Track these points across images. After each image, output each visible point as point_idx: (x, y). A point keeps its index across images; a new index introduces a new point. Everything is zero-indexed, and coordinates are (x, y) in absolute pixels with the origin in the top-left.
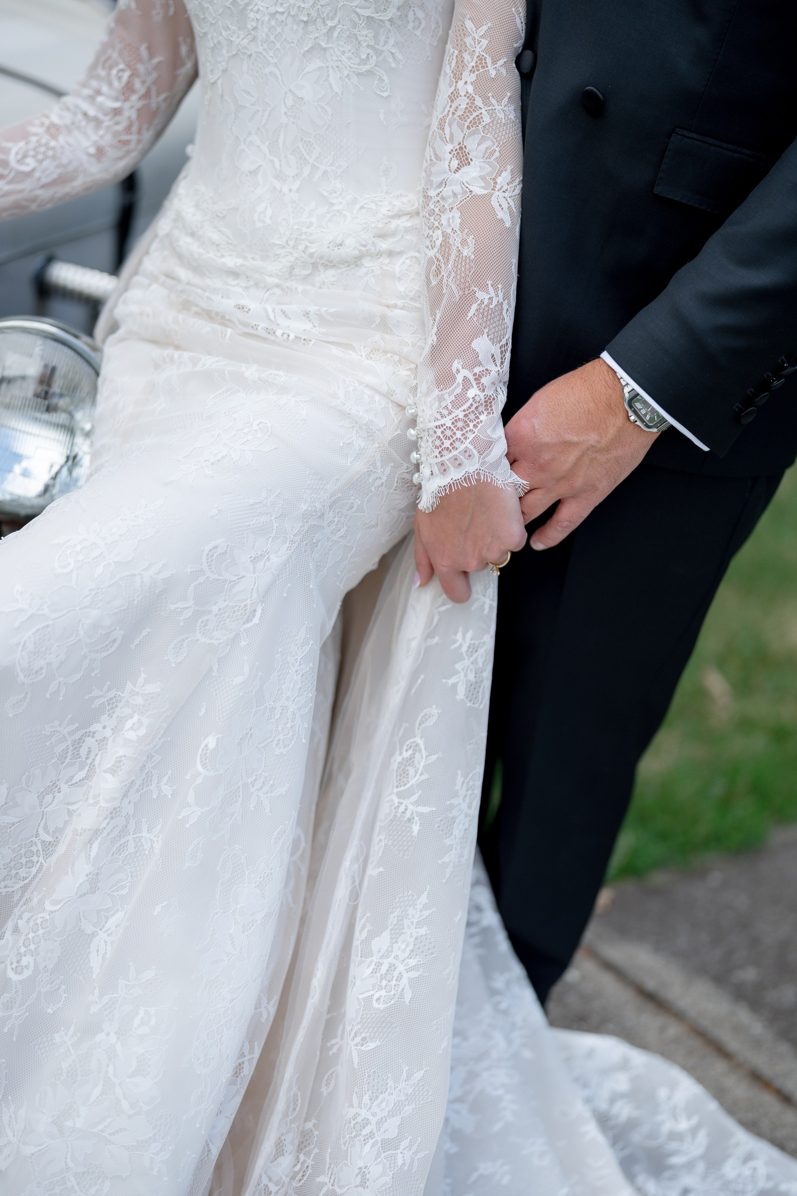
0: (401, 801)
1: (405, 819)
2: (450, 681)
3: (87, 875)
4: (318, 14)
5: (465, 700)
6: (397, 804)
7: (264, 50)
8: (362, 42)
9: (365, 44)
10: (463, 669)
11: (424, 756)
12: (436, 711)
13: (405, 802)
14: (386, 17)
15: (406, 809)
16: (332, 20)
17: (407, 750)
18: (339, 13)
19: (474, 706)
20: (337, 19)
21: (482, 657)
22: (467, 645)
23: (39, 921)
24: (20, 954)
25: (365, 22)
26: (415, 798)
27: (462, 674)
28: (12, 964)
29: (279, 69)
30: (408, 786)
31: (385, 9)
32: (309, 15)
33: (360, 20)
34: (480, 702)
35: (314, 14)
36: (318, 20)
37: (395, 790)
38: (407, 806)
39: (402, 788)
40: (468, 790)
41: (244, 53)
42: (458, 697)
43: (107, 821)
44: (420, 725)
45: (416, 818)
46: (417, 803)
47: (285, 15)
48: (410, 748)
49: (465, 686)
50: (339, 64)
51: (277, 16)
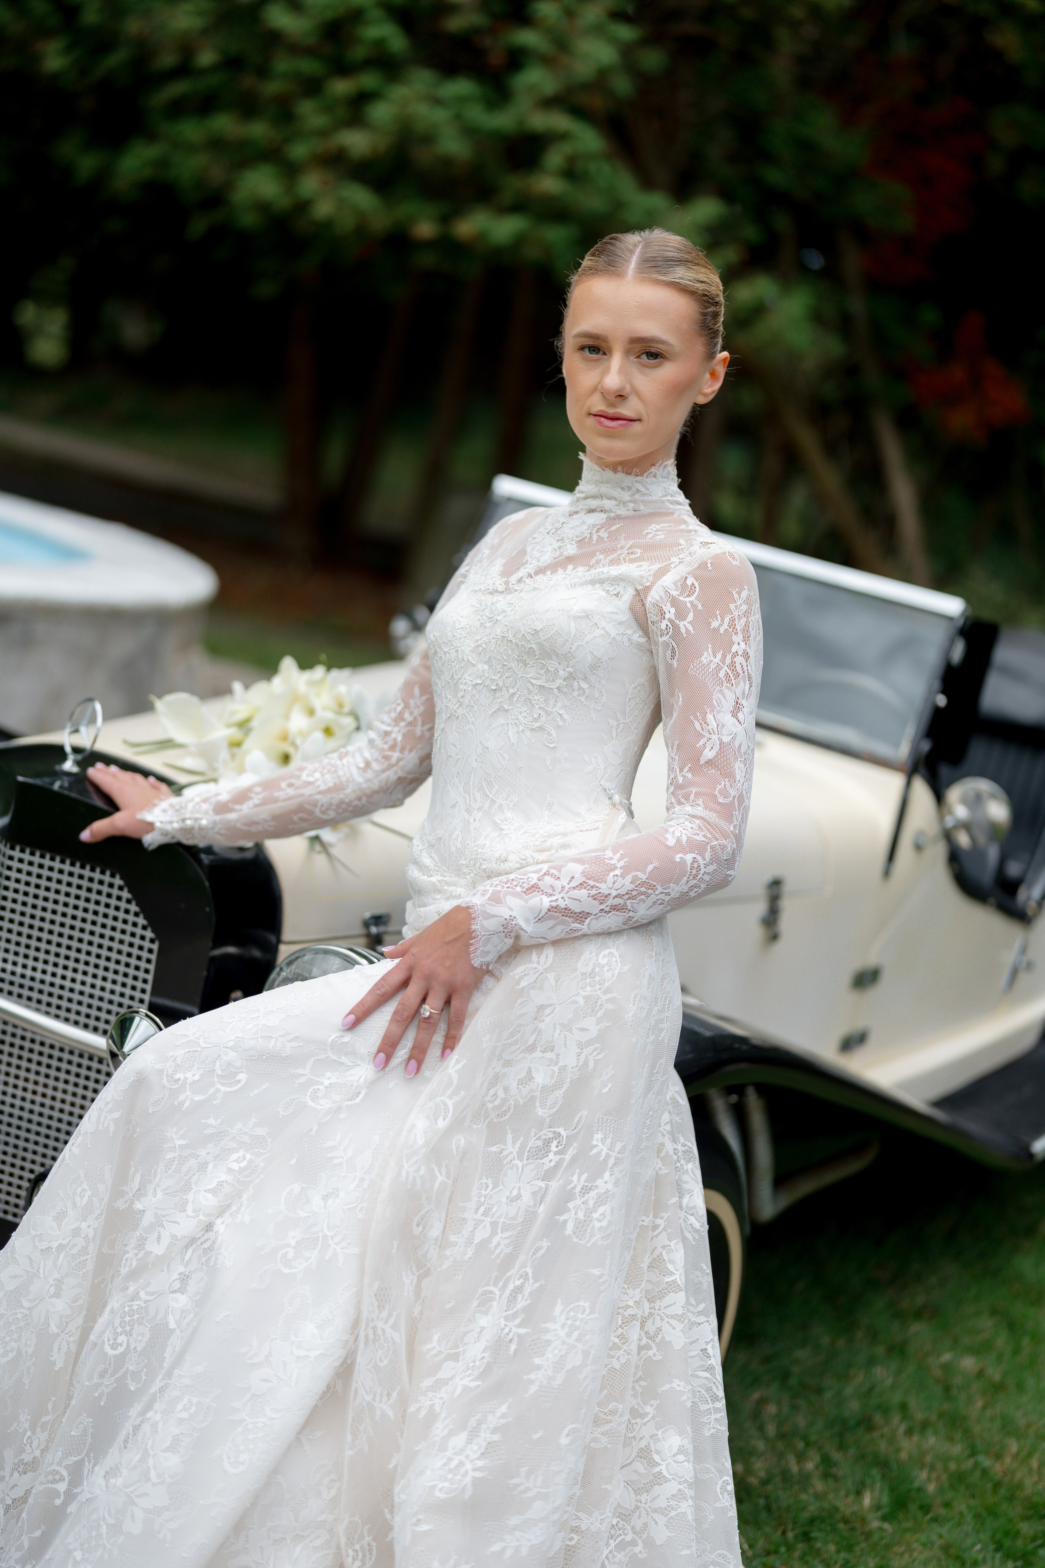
0: (507, 1323)
1: (508, 1340)
2: (562, 1218)
3: (179, 1274)
4: (504, 684)
5: (572, 1235)
6: (503, 1326)
8: (536, 705)
9: (537, 707)
10: (574, 1208)
12: (546, 1244)
13: (510, 1324)
14: (554, 685)
15: (510, 1331)
16: (513, 688)
17: (518, 1280)
18: (518, 683)
19: (581, 1242)
20: (517, 687)
21: (593, 1199)
22: (581, 1186)
23: (135, 1308)
24: (117, 1333)
25: (538, 689)
26: (518, 1321)
27: (573, 1212)
28: (109, 1340)
30: (515, 1310)
31: (553, 680)
32: (497, 685)
33: (534, 688)
34: (587, 1239)
35: (501, 684)
36: (503, 688)
37: (505, 1314)
38: (510, 1329)
39: (510, 1312)
40: (567, 1319)
41: (455, 716)
42: (566, 1232)
43: (203, 1232)
44: (532, 1256)
45: (516, 1339)
46: (519, 1326)
47: (482, 685)
49: (574, 1222)
50: (517, 721)
51: (477, 687)
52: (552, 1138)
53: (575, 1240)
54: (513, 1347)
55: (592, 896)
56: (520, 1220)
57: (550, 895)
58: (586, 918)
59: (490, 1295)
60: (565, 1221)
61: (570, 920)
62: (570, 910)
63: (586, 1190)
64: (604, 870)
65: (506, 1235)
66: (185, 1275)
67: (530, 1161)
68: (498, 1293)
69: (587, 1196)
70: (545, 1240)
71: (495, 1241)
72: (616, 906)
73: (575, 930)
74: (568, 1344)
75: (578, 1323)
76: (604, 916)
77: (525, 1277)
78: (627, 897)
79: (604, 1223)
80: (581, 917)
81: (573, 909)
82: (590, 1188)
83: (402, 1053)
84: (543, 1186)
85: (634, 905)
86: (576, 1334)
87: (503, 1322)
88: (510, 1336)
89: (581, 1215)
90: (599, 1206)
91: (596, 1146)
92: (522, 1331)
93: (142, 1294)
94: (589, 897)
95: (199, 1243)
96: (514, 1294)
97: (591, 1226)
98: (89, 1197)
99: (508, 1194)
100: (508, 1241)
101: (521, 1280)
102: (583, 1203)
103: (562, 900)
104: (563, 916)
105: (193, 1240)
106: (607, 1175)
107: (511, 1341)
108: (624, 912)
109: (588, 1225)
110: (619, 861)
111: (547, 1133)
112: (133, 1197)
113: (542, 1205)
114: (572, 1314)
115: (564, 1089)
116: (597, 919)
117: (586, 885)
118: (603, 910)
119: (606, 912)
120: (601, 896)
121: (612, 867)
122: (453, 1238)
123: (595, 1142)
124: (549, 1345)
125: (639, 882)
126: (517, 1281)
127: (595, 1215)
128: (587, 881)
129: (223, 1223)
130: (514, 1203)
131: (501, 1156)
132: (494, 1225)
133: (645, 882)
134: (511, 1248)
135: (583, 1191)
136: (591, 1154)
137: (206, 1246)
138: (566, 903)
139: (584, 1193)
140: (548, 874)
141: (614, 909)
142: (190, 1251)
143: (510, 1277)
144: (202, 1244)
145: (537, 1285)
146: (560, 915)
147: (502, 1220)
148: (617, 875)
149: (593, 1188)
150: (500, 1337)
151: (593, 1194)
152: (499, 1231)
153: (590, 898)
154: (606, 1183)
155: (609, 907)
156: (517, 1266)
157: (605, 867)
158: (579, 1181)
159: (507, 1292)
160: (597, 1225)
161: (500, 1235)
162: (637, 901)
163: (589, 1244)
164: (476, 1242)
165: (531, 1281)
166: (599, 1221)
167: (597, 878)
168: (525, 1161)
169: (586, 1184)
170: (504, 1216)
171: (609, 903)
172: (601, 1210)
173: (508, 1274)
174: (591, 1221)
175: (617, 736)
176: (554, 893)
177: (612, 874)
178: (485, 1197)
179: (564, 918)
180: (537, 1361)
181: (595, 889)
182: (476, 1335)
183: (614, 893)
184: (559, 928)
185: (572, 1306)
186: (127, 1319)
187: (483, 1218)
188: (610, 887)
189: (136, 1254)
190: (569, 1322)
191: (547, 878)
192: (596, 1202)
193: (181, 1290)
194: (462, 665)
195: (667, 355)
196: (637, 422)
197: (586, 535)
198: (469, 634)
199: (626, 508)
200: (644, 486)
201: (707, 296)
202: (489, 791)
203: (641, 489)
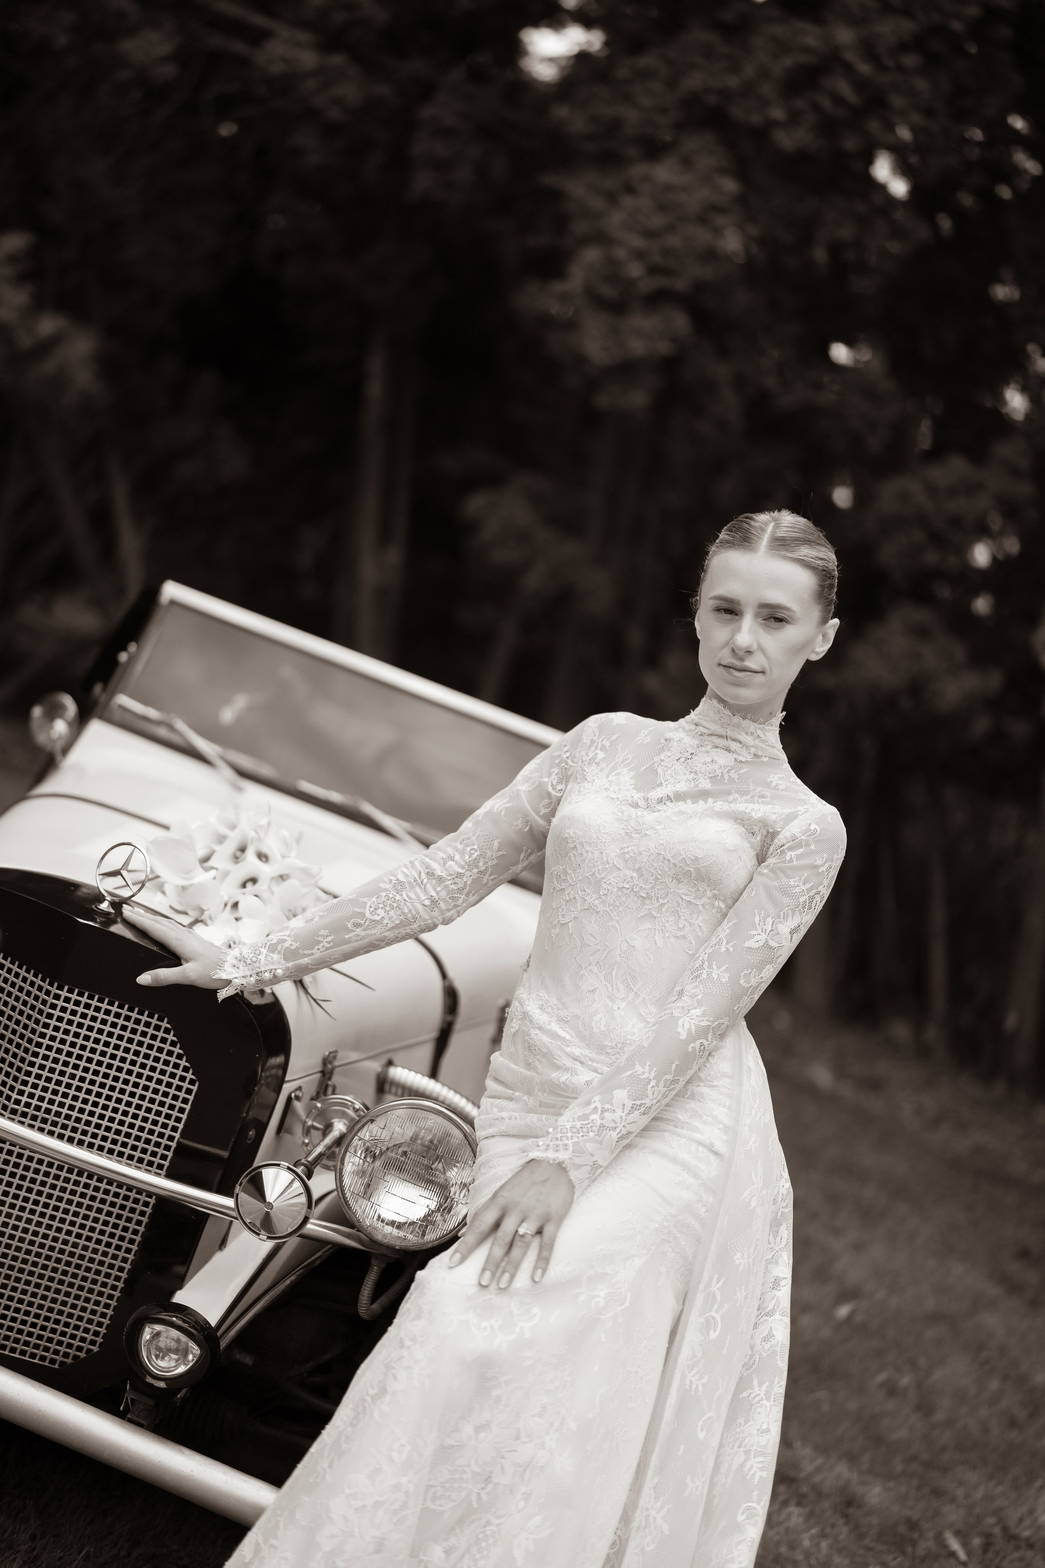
4: (655, 895)
8: (682, 917)
16: (664, 899)
18: (669, 895)
20: (667, 899)
25: (686, 904)
29: (620, 926)
31: (700, 898)
32: (648, 894)
33: (682, 902)
35: (652, 894)
50: (663, 928)
51: (623, 890)
194: (607, 866)
195: (789, 620)
196: (761, 674)
197: (718, 774)
198: (613, 839)
199: (749, 752)
200: (764, 733)
201: (825, 571)
202: (633, 984)
203: (762, 735)
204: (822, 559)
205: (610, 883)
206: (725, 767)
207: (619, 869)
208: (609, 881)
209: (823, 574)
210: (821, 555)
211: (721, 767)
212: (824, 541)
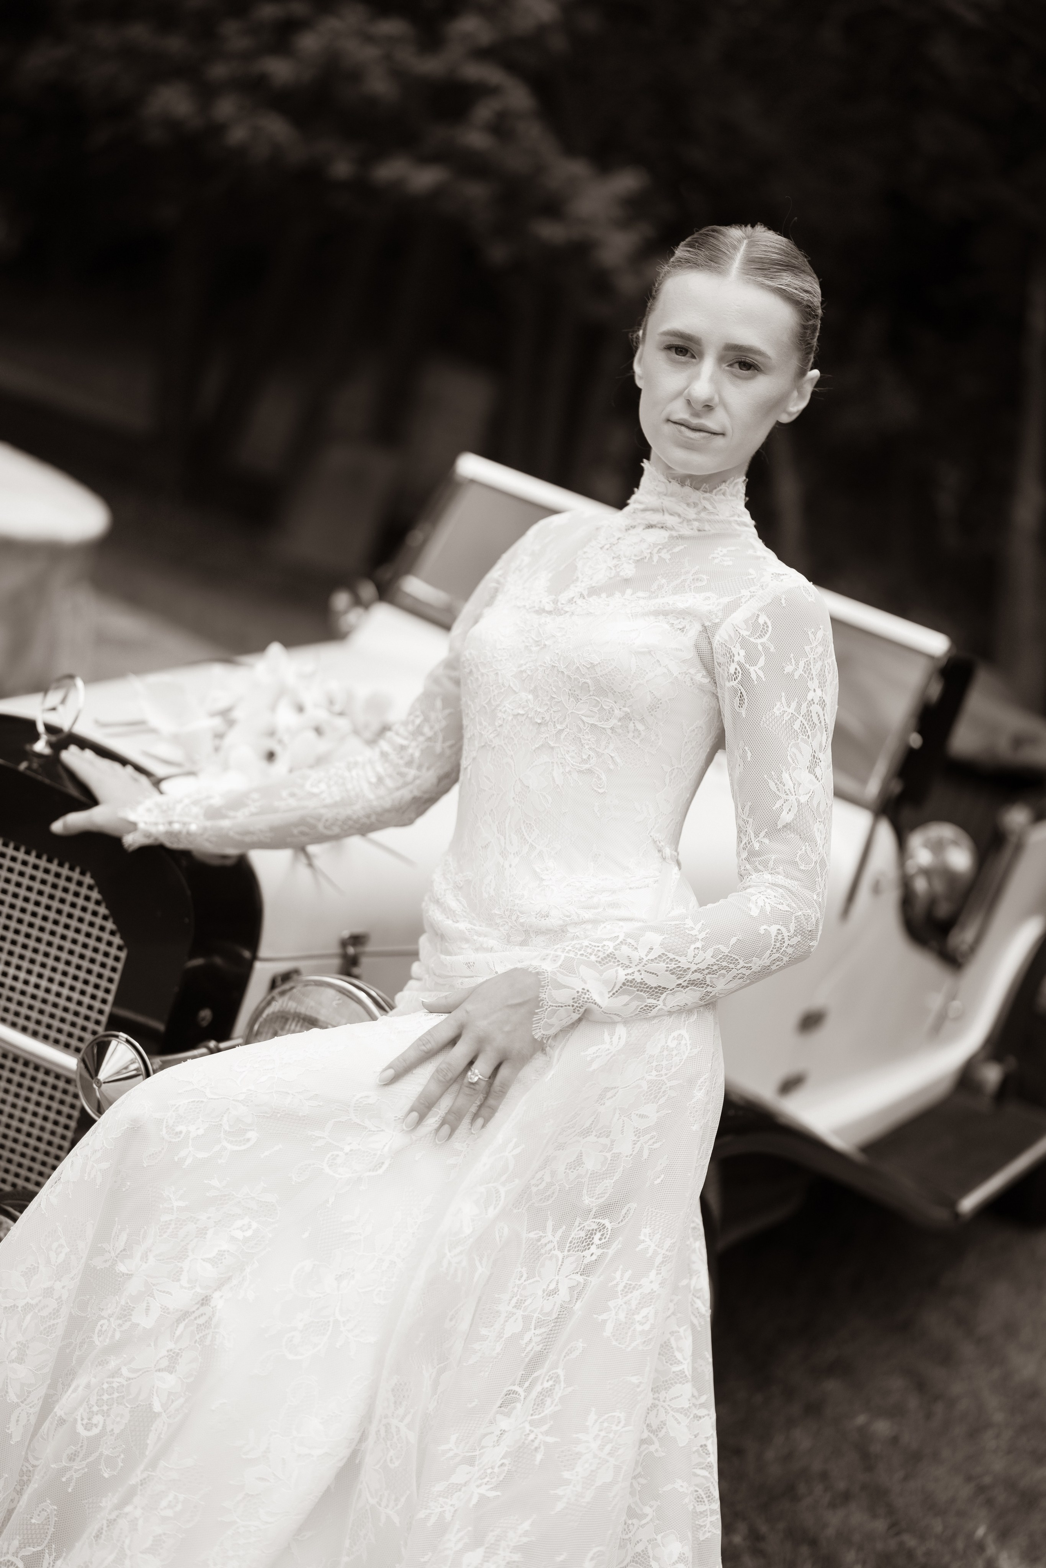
0: (532, 1429)
1: (533, 1448)
2: (601, 1318)
3: (168, 1351)
4: (551, 718)
5: (611, 1337)
6: (528, 1432)
7: (505, 744)
8: (585, 745)
9: (587, 747)
10: (615, 1307)
11: (562, 1388)
12: (582, 1345)
14: (607, 725)
15: (536, 1438)
16: (561, 724)
17: (548, 1381)
18: (567, 718)
19: (620, 1346)
20: (566, 723)
21: (636, 1299)
22: (623, 1284)
23: (115, 1385)
24: (93, 1412)
25: (589, 728)
26: (545, 1428)
27: (613, 1312)
28: (82, 1419)
29: (513, 760)
30: (542, 1415)
31: (607, 719)
32: (543, 718)
33: (585, 726)
35: (547, 718)
36: (550, 723)
37: (530, 1418)
38: (537, 1435)
39: (536, 1417)
40: (600, 1430)
41: (490, 746)
42: (605, 1334)
43: (198, 1306)
44: (565, 1357)
46: (547, 1433)
47: (525, 716)
48: (551, 1379)
49: (613, 1323)
50: (563, 761)
51: (519, 717)
52: (596, 1230)
53: (614, 1343)
54: (539, 1457)
55: (671, 970)
56: (555, 1316)
57: (627, 967)
58: (662, 994)
59: (514, 1396)
60: (604, 1322)
61: (645, 995)
62: (646, 984)
63: (628, 1289)
64: (684, 941)
65: (538, 1331)
66: (174, 1353)
67: (571, 1252)
68: (523, 1394)
69: (630, 1295)
70: (581, 1340)
71: (526, 1338)
72: (694, 980)
73: (650, 1007)
74: (600, 1458)
75: (611, 1435)
76: (681, 991)
77: (556, 1379)
78: (707, 971)
79: (647, 1327)
80: (657, 992)
81: (649, 984)
82: (634, 1288)
83: (432, 1121)
84: (582, 1281)
85: (714, 980)
86: (608, 1447)
87: (528, 1427)
88: (536, 1444)
89: (622, 1316)
90: (642, 1308)
91: (644, 1241)
92: (550, 1439)
93: (124, 1371)
94: (667, 971)
95: (192, 1317)
96: (541, 1397)
97: (632, 1328)
98: (66, 1254)
99: (545, 1287)
100: (539, 1338)
101: (551, 1383)
102: (625, 1303)
103: (638, 973)
104: (638, 990)
105: (185, 1314)
106: (653, 1273)
107: (536, 1449)
108: (703, 987)
109: (629, 1328)
110: (700, 932)
111: (591, 1224)
112: (117, 1257)
113: (579, 1302)
114: (606, 1424)
115: (615, 1178)
116: (673, 994)
117: (665, 958)
118: (681, 984)
119: (683, 986)
120: (680, 971)
121: (693, 939)
122: (484, 1331)
123: (642, 1237)
124: (579, 1458)
125: (720, 956)
126: (545, 1382)
127: (638, 1318)
128: (666, 953)
129: (221, 1297)
130: (551, 1298)
131: (539, 1243)
132: (527, 1319)
133: (727, 956)
134: (541, 1345)
135: (626, 1290)
136: (637, 1249)
137: (201, 1321)
138: (642, 976)
139: (627, 1292)
140: (626, 944)
141: (692, 984)
142: (182, 1326)
143: (537, 1378)
144: (196, 1319)
145: (570, 1389)
146: (635, 989)
147: (536, 1315)
148: (698, 948)
149: (637, 1287)
150: (524, 1443)
151: (636, 1293)
152: (532, 1327)
153: (667, 973)
154: (651, 1282)
155: (687, 982)
156: (547, 1365)
157: (686, 938)
158: (622, 1278)
159: (534, 1394)
160: (639, 1328)
161: (533, 1331)
162: (716, 976)
163: (629, 1349)
164: (505, 1336)
165: (563, 1385)
166: (642, 1324)
167: (677, 950)
168: (566, 1253)
169: (629, 1282)
170: (538, 1311)
171: (687, 978)
172: (644, 1312)
173: (536, 1374)
174: (632, 1323)
175: (670, 782)
176: (631, 965)
177: (693, 947)
178: (518, 1288)
179: (639, 992)
180: (566, 1475)
181: (674, 963)
182: (496, 1439)
183: (694, 967)
184: (635, 1004)
185: (607, 1416)
186: (105, 1397)
187: (514, 1310)
188: (690, 961)
189: (120, 1325)
190: (603, 1434)
191: (624, 947)
192: (639, 1303)
193: (170, 1369)
194: (502, 690)
195: (762, 367)
196: (721, 436)
197: (646, 555)
198: (510, 656)
199: (691, 527)
200: (711, 504)
201: (810, 307)
202: (528, 834)
203: (709, 506)
204: (807, 292)
205: (505, 711)
206: (655, 545)
207: (515, 692)
208: (504, 709)
209: (804, 310)
210: (807, 286)
211: (650, 546)
212: (808, 268)
